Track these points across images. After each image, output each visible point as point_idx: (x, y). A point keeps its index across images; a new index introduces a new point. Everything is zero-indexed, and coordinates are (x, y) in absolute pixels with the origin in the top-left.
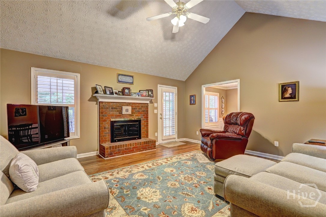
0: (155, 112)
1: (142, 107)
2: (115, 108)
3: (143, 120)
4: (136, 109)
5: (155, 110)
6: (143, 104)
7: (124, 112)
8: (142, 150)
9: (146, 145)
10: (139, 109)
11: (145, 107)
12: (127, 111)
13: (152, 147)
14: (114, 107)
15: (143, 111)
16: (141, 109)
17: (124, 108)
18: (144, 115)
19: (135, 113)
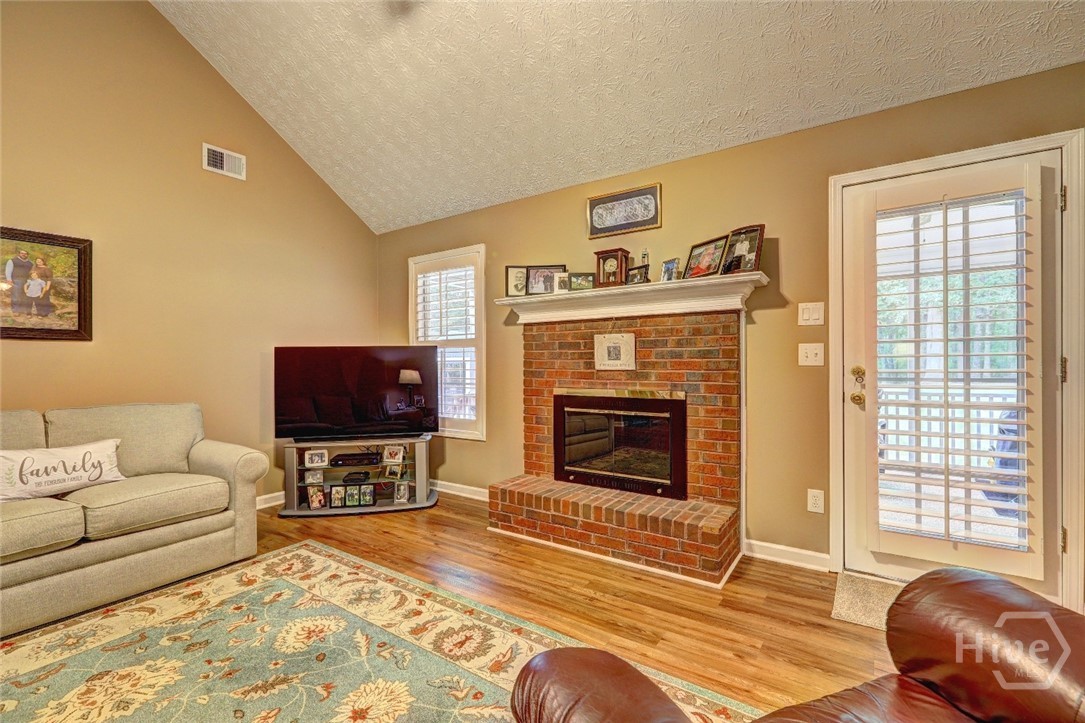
0: (802, 362)
1: (697, 332)
2: (571, 346)
3: (700, 401)
4: (665, 344)
5: (803, 348)
6: (700, 318)
7: (602, 362)
8: (628, 551)
9: (654, 539)
10: (679, 343)
11: (715, 332)
12: (615, 355)
13: (691, 562)
14: (570, 340)
15: (705, 354)
16: (689, 343)
17: (602, 343)
18: (706, 378)
19: (654, 365)
